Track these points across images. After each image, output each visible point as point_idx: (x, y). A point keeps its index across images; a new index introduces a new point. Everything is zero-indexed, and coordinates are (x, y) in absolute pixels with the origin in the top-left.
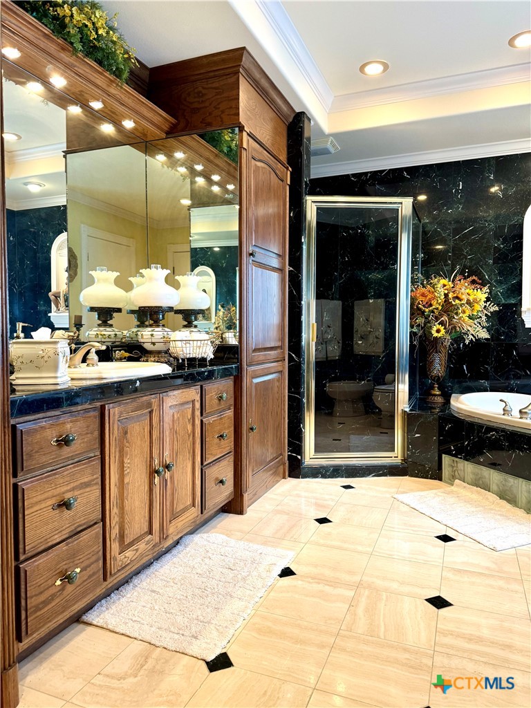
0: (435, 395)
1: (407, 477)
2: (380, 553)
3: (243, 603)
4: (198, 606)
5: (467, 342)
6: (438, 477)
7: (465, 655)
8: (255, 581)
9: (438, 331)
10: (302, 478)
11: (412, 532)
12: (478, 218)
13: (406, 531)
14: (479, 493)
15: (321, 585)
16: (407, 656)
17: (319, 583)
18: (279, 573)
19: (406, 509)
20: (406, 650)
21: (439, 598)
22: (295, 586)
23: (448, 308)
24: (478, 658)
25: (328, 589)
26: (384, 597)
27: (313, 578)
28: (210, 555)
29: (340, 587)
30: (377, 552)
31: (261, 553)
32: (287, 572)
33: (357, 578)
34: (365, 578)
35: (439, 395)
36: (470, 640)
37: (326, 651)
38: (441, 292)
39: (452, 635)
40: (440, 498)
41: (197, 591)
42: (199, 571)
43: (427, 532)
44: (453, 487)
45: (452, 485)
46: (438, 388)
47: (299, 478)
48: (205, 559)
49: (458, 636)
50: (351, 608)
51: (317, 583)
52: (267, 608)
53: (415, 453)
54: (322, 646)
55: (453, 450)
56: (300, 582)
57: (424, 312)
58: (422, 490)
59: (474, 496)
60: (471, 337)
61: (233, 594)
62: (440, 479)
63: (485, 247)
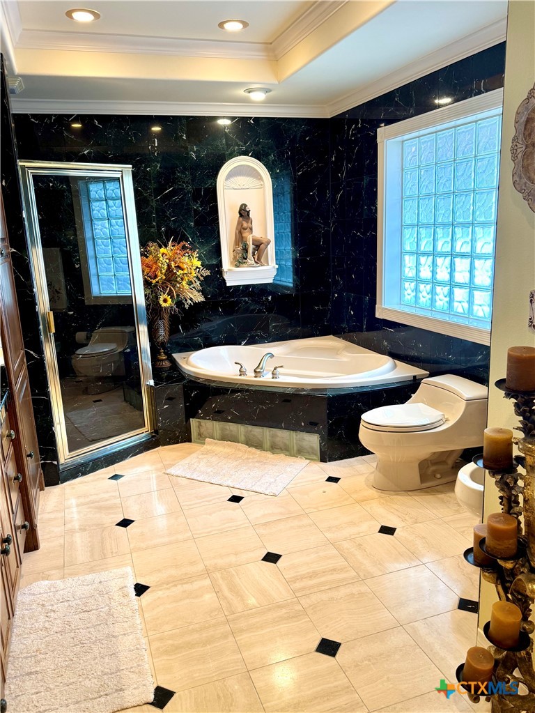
0: (163, 360)
1: (160, 448)
2: (199, 534)
3: (131, 637)
4: (93, 662)
5: (187, 307)
6: (188, 439)
7: (316, 590)
8: (121, 610)
9: (165, 301)
10: (62, 483)
11: (207, 503)
12: (177, 178)
13: (203, 504)
14: (229, 446)
15: (179, 586)
16: (284, 611)
17: (176, 586)
18: (134, 593)
19: (185, 482)
20: (280, 607)
21: (269, 554)
22: (159, 598)
23: (171, 277)
24: (323, 588)
25: (187, 587)
26: (234, 572)
27: (167, 584)
28: (50, 608)
29: (196, 581)
30: (196, 534)
31: (100, 582)
32: (140, 589)
33: (200, 567)
34: (207, 563)
35: (165, 360)
36: (310, 577)
37: (231, 639)
38: (163, 262)
39: (298, 579)
40: (204, 460)
41: (77, 649)
42: (55, 629)
43: (218, 498)
44: (205, 446)
45: (204, 443)
46: (164, 353)
47: (58, 484)
48: (49, 614)
49: (302, 578)
50: (219, 594)
51: (173, 586)
52: (155, 630)
53: (165, 423)
54: (225, 637)
55: (201, 414)
56: (160, 593)
57: (151, 283)
58: (184, 458)
59: (227, 450)
60: (189, 301)
61: (114, 634)
62: (190, 441)
63: (186, 209)
